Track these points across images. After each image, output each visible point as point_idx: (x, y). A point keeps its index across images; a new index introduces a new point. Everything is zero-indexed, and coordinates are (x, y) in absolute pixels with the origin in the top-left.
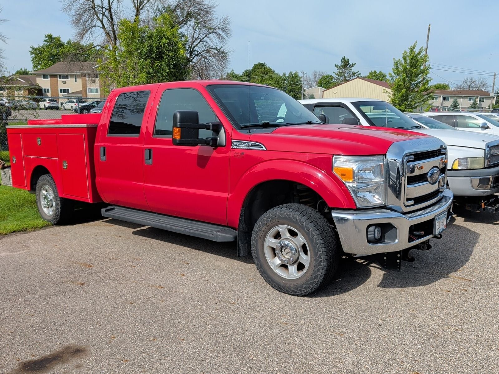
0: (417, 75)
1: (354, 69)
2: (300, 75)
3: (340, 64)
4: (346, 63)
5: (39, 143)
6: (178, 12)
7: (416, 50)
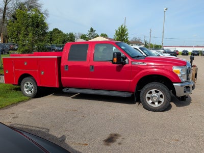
0: (124, 36)
1: (95, 32)
2: (74, 34)
3: (90, 30)
4: (92, 30)
5: (26, 64)
6: (26, 5)
7: (123, 27)
